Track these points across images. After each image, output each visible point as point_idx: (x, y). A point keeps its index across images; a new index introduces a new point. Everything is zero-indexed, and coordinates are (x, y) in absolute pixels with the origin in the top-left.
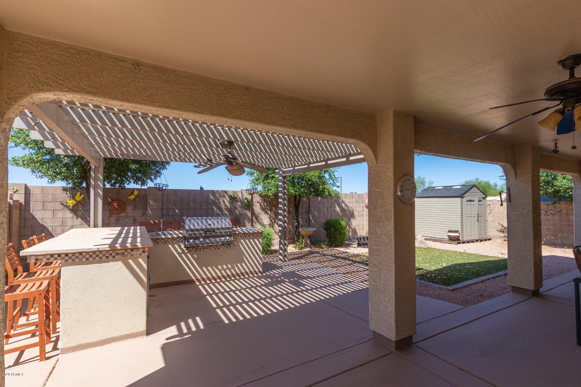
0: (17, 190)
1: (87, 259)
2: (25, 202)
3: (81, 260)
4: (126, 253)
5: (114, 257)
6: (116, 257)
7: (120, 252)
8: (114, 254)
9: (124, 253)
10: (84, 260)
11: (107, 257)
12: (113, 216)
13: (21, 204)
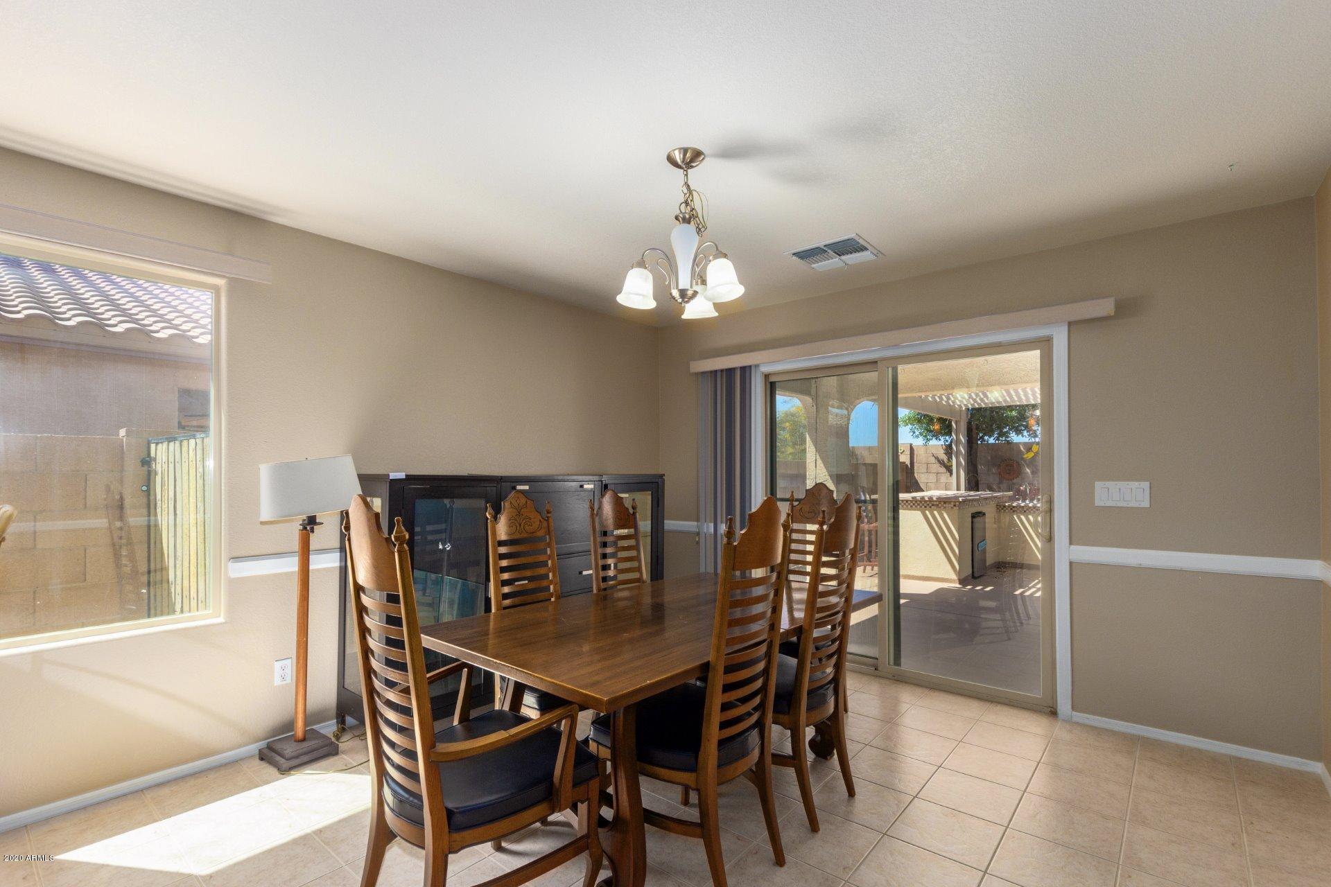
0: (904, 451)
1: (911, 506)
2: (911, 464)
3: (907, 506)
4: (940, 505)
5: (930, 507)
6: (933, 507)
7: (935, 503)
8: (930, 505)
9: (938, 505)
10: (909, 506)
11: (925, 507)
12: (1005, 481)
13: (907, 465)
